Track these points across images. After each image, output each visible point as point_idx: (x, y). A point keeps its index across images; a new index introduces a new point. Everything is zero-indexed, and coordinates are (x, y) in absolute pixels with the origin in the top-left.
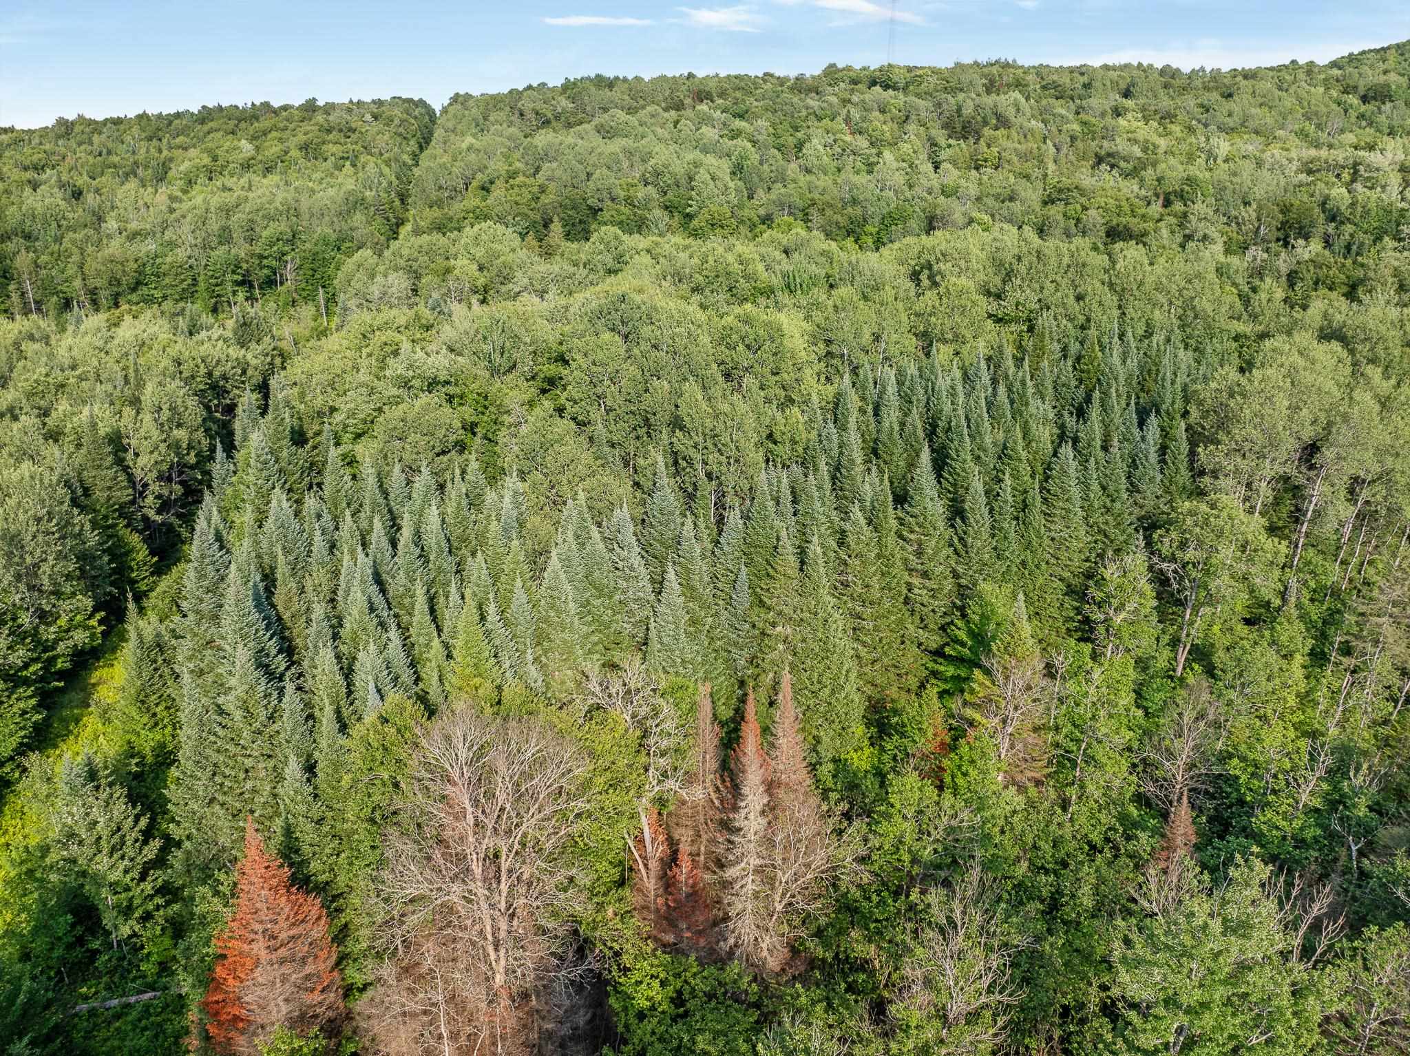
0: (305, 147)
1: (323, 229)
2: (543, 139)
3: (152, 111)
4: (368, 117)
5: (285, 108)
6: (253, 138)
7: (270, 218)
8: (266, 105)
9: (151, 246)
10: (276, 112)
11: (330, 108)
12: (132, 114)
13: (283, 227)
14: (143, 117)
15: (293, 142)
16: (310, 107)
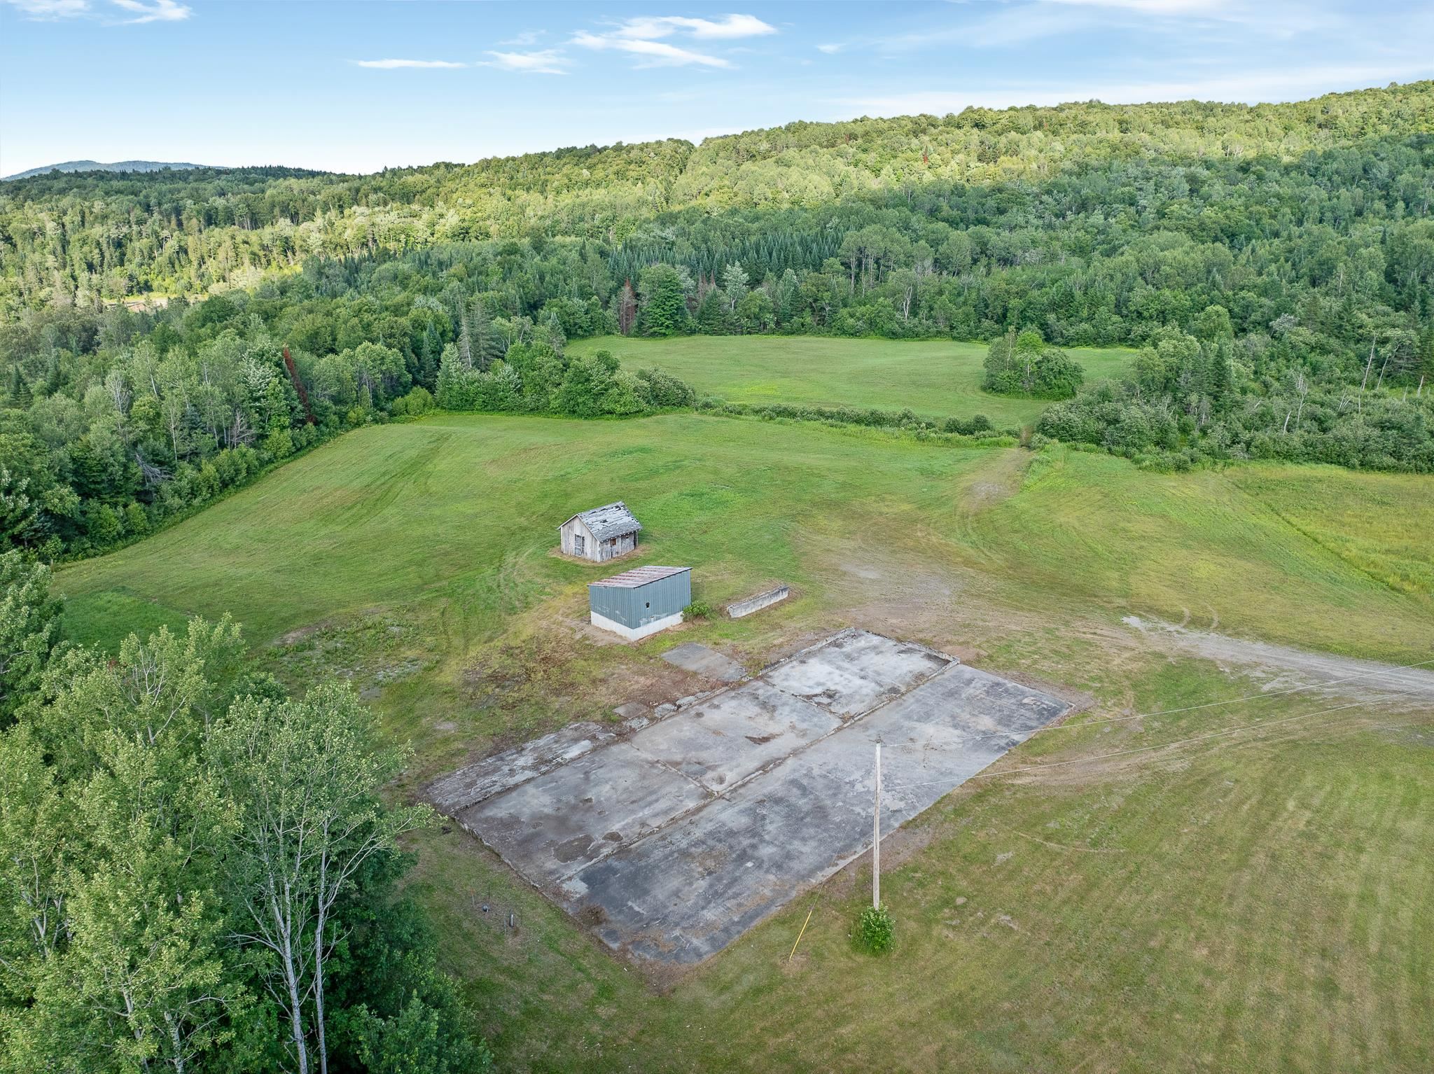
0: (617, 173)
1: (628, 215)
2: (748, 166)
3: (532, 151)
4: (652, 154)
5: (605, 148)
6: (589, 168)
7: (602, 209)
8: (593, 146)
9: (548, 222)
10: (600, 151)
11: (630, 148)
12: (521, 155)
13: (609, 213)
14: (526, 156)
15: (611, 170)
16: (619, 148)
